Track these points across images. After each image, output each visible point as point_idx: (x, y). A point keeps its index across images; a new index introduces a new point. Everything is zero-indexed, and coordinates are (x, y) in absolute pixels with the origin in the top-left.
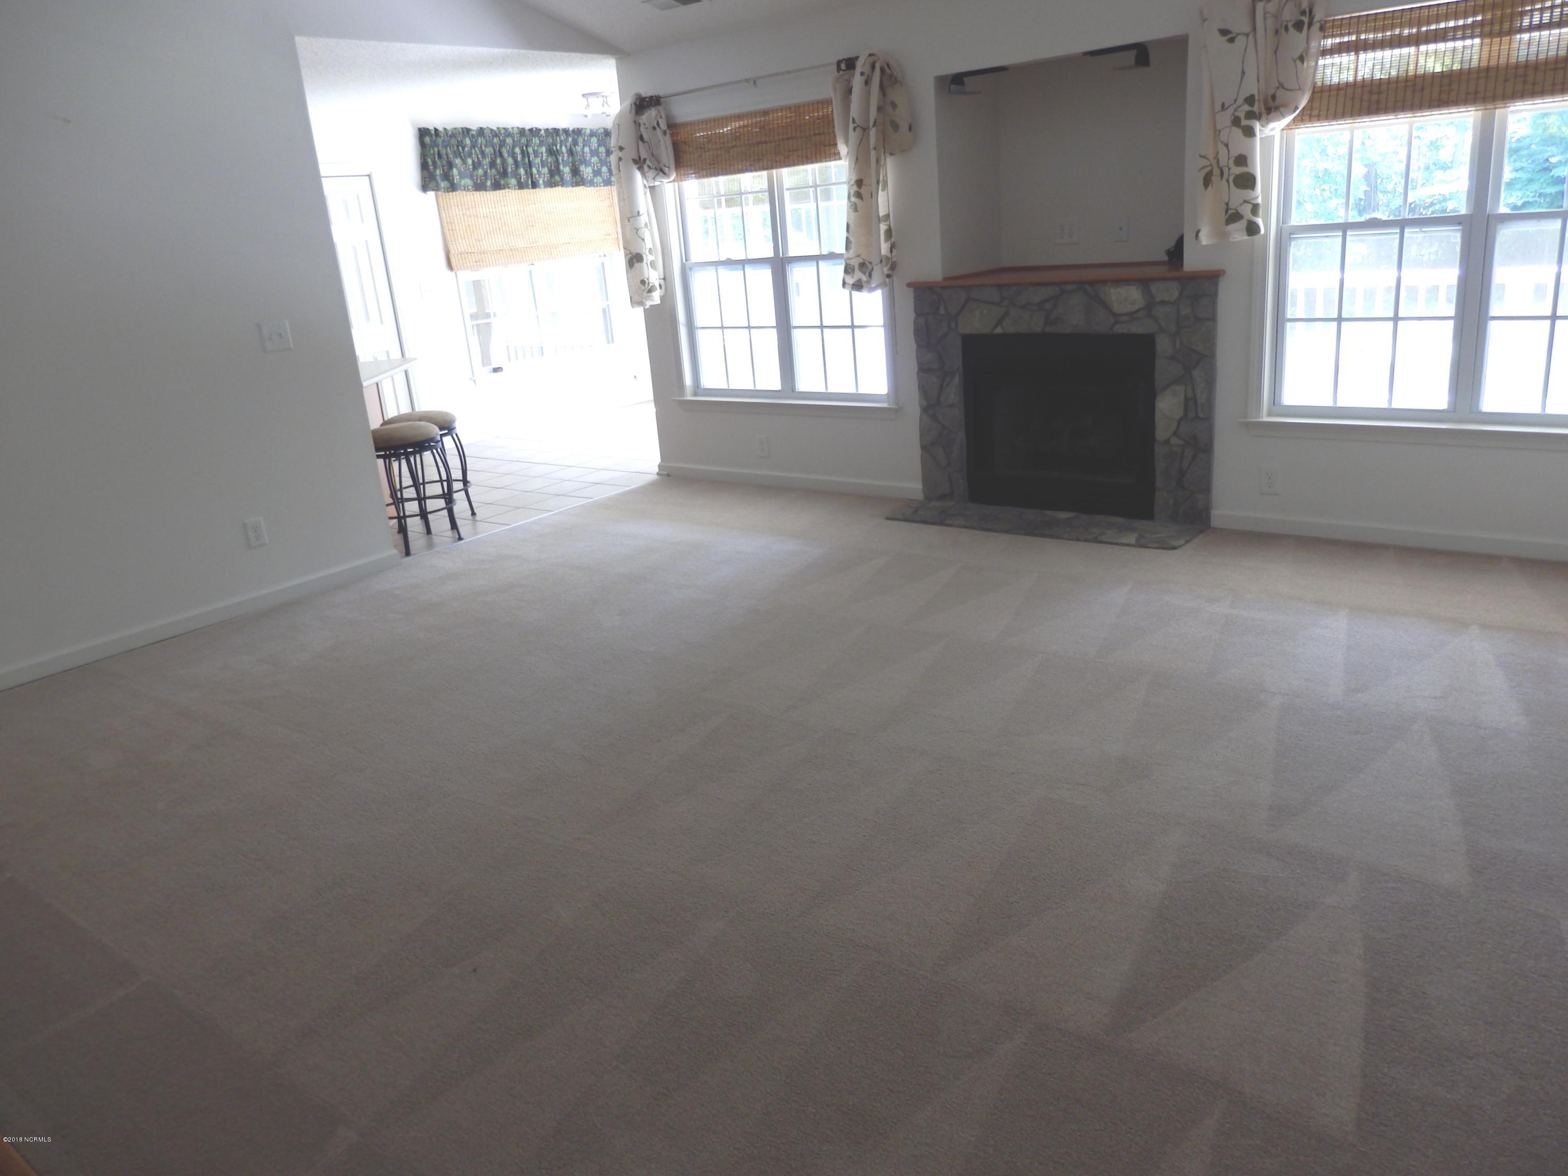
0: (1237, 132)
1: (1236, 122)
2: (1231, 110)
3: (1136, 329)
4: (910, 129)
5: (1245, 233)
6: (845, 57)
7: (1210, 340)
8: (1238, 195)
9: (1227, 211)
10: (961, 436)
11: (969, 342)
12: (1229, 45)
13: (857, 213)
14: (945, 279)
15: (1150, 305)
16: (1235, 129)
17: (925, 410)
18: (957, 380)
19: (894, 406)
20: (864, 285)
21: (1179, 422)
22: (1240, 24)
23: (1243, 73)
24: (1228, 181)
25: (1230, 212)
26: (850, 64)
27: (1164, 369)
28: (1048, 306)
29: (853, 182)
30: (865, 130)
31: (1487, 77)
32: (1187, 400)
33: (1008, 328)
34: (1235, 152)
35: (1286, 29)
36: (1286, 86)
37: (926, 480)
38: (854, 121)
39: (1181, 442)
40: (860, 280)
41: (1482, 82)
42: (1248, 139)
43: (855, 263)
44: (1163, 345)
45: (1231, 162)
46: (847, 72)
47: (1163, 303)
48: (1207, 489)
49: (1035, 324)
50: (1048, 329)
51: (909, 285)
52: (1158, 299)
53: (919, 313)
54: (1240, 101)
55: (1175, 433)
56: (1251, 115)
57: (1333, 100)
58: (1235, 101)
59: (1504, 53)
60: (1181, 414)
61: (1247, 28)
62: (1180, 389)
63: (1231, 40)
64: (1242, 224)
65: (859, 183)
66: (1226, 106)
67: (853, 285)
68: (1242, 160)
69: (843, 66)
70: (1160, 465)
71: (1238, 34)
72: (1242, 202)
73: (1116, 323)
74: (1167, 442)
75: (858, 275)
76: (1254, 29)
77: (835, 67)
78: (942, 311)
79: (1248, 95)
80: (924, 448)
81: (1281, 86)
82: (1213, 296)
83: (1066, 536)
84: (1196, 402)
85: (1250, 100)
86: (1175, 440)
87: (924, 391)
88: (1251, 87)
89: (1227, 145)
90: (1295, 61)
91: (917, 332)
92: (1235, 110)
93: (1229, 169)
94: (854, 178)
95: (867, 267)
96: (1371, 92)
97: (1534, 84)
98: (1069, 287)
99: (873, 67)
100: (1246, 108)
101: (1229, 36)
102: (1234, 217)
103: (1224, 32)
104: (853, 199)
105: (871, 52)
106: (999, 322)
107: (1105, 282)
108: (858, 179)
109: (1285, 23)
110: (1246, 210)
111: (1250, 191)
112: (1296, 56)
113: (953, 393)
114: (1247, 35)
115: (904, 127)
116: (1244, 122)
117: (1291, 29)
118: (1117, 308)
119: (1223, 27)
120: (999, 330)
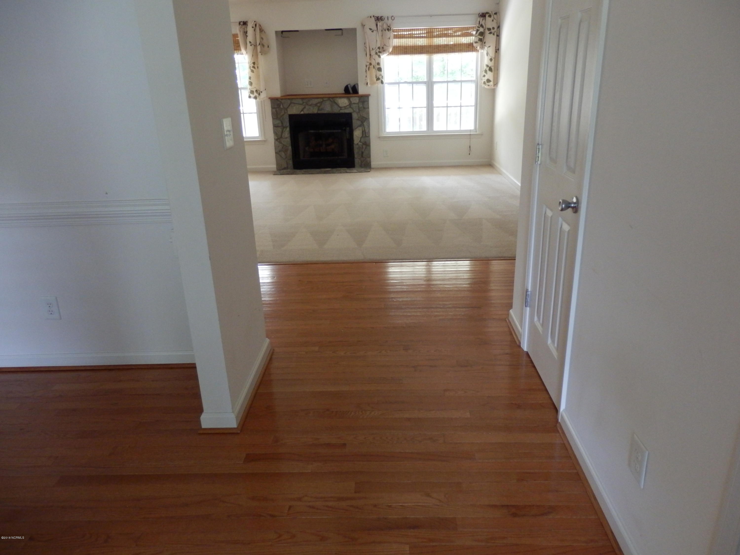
0: (377, 56)
1: (376, 53)
2: (375, 50)
3: (347, 111)
4: (268, 47)
5: (381, 83)
6: (242, 21)
7: (368, 113)
8: (378, 72)
9: (376, 78)
10: (290, 148)
11: (291, 117)
12: (372, 33)
13: (253, 73)
14: (282, 96)
15: (350, 104)
16: (376, 55)
17: (276, 140)
18: (288, 129)
19: (264, 139)
20: (257, 97)
21: (361, 138)
22: (374, 28)
23: (377, 41)
24: (376, 69)
25: (377, 78)
26: (245, 23)
27: (355, 123)
28: (319, 105)
29: (252, 63)
30: (255, 46)
31: (430, 48)
32: (363, 132)
33: (306, 112)
34: (377, 62)
35: (385, 30)
36: (386, 45)
37: (277, 164)
38: (250, 42)
39: (361, 144)
40: (256, 96)
41: (429, 49)
42: (380, 58)
43: (254, 90)
44: (355, 116)
45: (376, 64)
46: (243, 25)
47: (354, 103)
48: (370, 157)
49: (315, 110)
50: (319, 112)
51: (269, 98)
52: (353, 102)
53: (273, 108)
54: (377, 48)
55: (360, 141)
56: (380, 52)
57: (397, 49)
58: (376, 48)
59: (431, 42)
60: (361, 136)
61: (376, 29)
62: (361, 128)
63: (373, 31)
64: (380, 81)
65: (254, 63)
66: (373, 49)
67: (254, 97)
68: (378, 64)
69: (242, 23)
70: (356, 151)
71: (374, 30)
72: (379, 75)
73: (341, 109)
74: (358, 144)
75: (255, 94)
76: (377, 29)
77: (238, 24)
78: (281, 107)
79: (378, 47)
80: (276, 153)
81: (385, 45)
82: (368, 101)
83: (336, 172)
84: (365, 133)
85: (379, 48)
86: (360, 144)
87: (275, 133)
88: (379, 45)
89: (375, 60)
90: (388, 39)
91: (273, 114)
92: (376, 51)
93: (376, 66)
94: (252, 61)
95: (258, 92)
96: (404, 49)
97: (440, 50)
98: (325, 99)
99: (256, 25)
100: (378, 50)
101: (372, 30)
102: (378, 79)
103: (370, 29)
104: (252, 68)
105: (255, 21)
106: (302, 111)
107: (337, 97)
108: (253, 62)
109: (384, 29)
110: (380, 77)
111: (380, 72)
112: (388, 38)
113: (287, 134)
114: (376, 31)
115: (266, 46)
116: (378, 54)
117: (387, 31)
118: (340, 105)
119: (370, 28)
120: (302, 113)
